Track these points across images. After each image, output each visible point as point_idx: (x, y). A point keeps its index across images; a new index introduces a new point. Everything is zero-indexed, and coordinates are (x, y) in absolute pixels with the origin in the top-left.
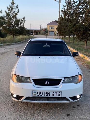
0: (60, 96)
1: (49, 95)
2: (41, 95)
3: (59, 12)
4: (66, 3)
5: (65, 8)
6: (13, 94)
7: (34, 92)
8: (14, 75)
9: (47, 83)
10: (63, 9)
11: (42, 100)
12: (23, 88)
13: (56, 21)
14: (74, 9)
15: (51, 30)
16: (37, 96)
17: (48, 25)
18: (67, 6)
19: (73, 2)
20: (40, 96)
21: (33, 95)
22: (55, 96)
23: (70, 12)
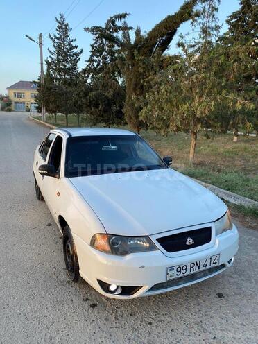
0: (217, 264)
1: (199, 267)
2: (179, 273)
3: (42, 64)
4: (54, 46)
5: (53, 57)
6: (109, 285)
7: (170, 270)
8: (98, 237)
9: (190, 241)
10: (49, 59)
11: (182, 282)
12: (143, 267)
13: (35, 83)
14: (71, 60)
15: (17, 100)
16: (176, 277)
17: (9, 88)
18: (58, 53)
19: (68, 47)
20: (182, 275)
21: (169, 276)
22: (208, 267)
23: (65, 66)
